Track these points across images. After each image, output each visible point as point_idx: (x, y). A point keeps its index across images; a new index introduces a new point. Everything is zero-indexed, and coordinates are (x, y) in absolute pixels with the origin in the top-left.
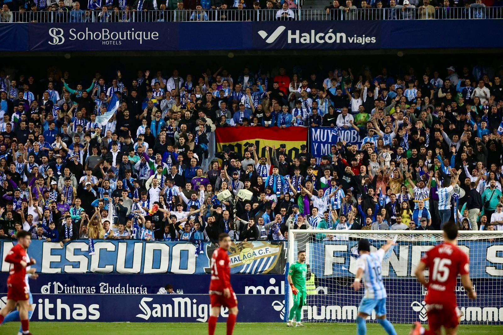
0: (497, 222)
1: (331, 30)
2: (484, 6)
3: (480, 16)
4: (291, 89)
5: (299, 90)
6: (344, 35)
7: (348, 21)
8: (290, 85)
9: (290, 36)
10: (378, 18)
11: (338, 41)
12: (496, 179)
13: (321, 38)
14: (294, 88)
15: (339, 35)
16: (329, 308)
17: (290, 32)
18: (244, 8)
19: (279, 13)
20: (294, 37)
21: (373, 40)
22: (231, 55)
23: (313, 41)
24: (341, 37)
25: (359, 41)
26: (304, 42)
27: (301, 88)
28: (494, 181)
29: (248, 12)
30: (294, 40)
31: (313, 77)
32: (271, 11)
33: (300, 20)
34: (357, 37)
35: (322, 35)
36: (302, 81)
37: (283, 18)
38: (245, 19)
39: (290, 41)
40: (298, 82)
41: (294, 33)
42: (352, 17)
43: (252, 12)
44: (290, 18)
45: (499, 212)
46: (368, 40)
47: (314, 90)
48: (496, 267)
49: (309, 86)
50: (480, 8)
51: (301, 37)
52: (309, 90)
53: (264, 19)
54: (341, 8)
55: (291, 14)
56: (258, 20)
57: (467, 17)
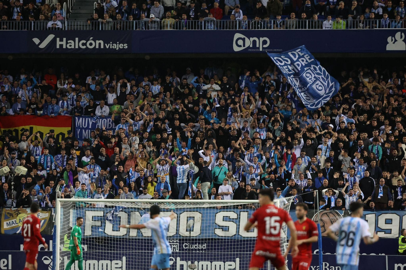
0: (223, 193)
1: (91, 38)
2: (215, 19)
3: (211, 27)
4: (59, 86)
5: (65, 86)
6: (102, 42)
7: (105, 31)
8: (58, 83)
9: (58, 43)
10: (130, 28)
11: (97, 47)
12: (223, 158)
13: (83, 44)
14: (61, 85)
15: (98, 42)
16: (88, 262)
17: (58, 39)
18: (21, 20)
19: (50, 24)
20: (61, 43)
21: (126, 46)
22: (11, 58)
23: (77, 47)
24: (100, 44)
25: (114, 47)
26: (70, 48)
27: (67, 84)
28: (222, 160)
29: (25, 23)
30: (61, 46)
31: (77, 75)
32: (43, 23)
33: (66, 29)
34: (112, 44)
35: (84, 42)
36: (68, 79)
37: (52, 28)
38: (22, 29)
39: (58, 47)
40: (65, 80)
41: (61, 40)
42: (108, 28)
43: (28, 23)
44: (59, 28)
45: (225, 185)
46: (121, 46)
47: (77, 86)
48: (222, 229)
49: (73, 83)
50: (212, 21)
51: (67, 43)
52: (73, 86)
53: (37, 28)
54: (100, 20)
55: (59, 24)
56: (32, 29)
57: (201, 28)
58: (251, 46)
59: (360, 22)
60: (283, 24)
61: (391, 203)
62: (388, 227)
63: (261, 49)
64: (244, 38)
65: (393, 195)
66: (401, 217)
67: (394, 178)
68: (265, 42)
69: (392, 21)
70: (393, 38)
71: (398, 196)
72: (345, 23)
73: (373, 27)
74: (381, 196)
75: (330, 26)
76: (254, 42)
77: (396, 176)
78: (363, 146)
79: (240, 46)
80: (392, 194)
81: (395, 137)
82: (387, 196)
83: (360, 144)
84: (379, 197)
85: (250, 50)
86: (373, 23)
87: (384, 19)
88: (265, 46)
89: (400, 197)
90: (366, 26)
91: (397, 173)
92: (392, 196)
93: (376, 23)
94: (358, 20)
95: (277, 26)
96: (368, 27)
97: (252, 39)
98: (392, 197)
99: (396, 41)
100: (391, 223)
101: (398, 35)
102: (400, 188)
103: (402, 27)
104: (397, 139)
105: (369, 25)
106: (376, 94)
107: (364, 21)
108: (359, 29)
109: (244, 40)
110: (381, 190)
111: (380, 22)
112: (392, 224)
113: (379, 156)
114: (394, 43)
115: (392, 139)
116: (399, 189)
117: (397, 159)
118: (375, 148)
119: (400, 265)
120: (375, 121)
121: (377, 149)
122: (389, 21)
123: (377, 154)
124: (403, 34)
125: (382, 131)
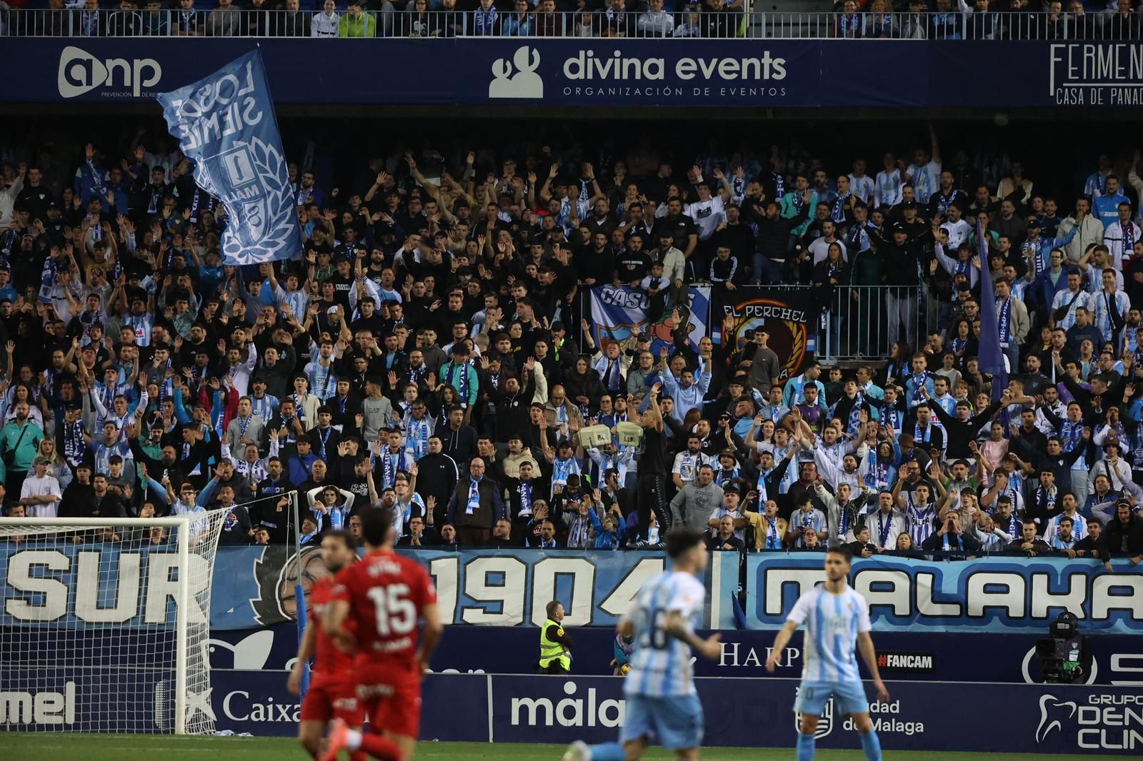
0: (35, 498)
12: (30, 400)
28: (27, 406)
45: (41, 477)
58: (109, 83)
59: (415, 17)
60: (200, 21)
61: (504, 527)
62: (493, 594)
63: (137, 93)
64: (90, 61)
65: (509, 504)
66: (530, 566)
67: (511, 456)
68: (147, 73)
69: (505, 16)
70: (508, 64)
71: (520, 508)
72: (373, 20)
73: (451, 33)
74: (474, 509)
75: (332, 29)
76: (118, 72)
77: (514, 453)
78: (424, 366)
79: (78, 83)
80: (504, 501)
81: (514, 342)
82: (491, 509)
83: (415, 362)
84: (469, 511)
85: (106, 94)
86: (451, 22)
87: (482, 9)
88: (147, 84)
89: (525, 512)
90: (433, 28)
91: (519, 444)
92: (505, 507)
93: (460, 22)
94: (410, 12)
95: (182, 28)
96: (438, 31)
97: (111, 64)
98: (505, 512)
99: (515, 71)
100: (501, 583)
101: (521, 55)
102: (528, 487)
103: (532, 33)
104: (519, 348)
105: (442, 25)
106: (462, 222)
107: (426, 14)
108: (411, 36)
109: (88, 65)
110: (473, 491)
111: (470, 17)
112: (503, 585)
113: (470, 394)
114: (510, 77)
115: (505, 349)
116: (524, 489)
117: (516, 404)
118: (459, 372)
119: (527, 701)
120: (458, 295)
121: (466, 375)
122: (496, 16)
123: (463, 390)
124: (536, 53)
125: (478, 326)
